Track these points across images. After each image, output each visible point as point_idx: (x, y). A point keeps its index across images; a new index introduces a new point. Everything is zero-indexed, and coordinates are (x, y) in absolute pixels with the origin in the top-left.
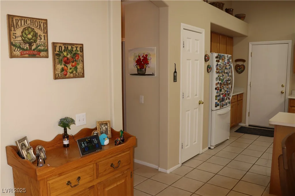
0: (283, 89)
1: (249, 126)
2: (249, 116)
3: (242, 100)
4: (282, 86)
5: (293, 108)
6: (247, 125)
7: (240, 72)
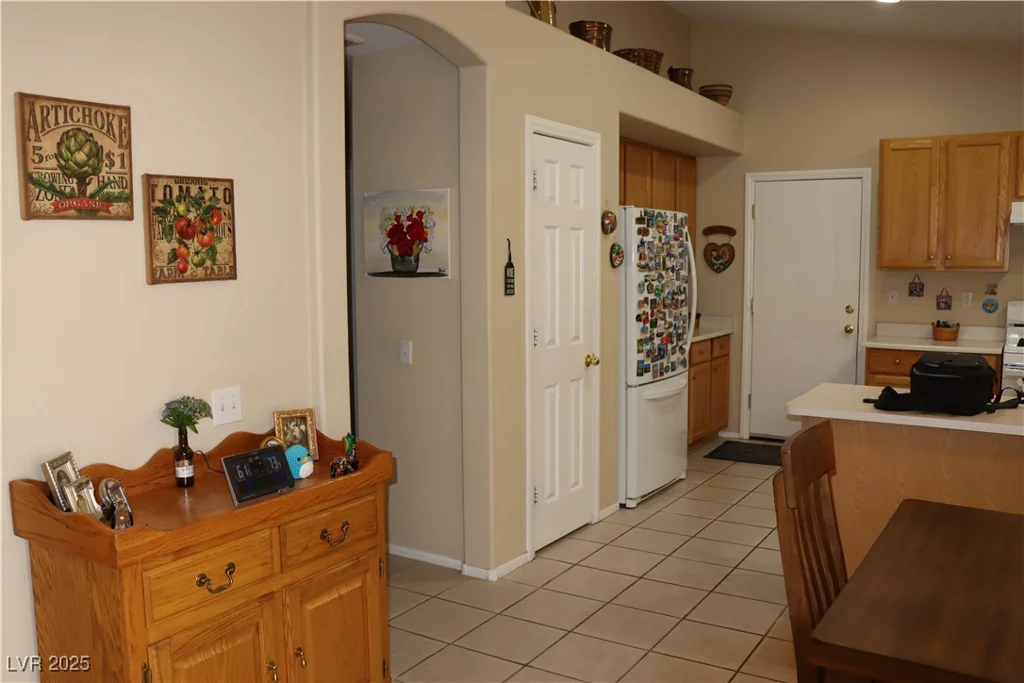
0: (851, 321)
1: (751, 438)
2: (750, 406)
4: (849, 310)
5: (878, 376)
6: (744, 435)
7: (719, 268)
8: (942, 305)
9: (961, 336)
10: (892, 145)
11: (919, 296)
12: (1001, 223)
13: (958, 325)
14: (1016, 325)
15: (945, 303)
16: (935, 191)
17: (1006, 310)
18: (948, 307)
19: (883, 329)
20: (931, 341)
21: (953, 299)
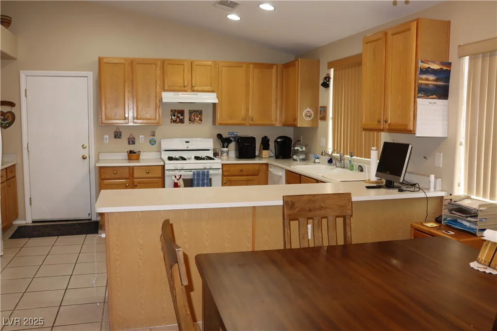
0: (85, 153)
1: (33, 222)
2: (31, 204)
3: (15, 176)
4: (83, 147)
5: (105, 181)
6: (28, 221)
7: (5, 126)
8: (131, 142)
9: (141, 157)
10: (105, 61)
11: (119, 138)
12: (158, 102)
13: (139, 151)
14: (165, 151)
15: (132, 141)
16: (127, 85)
17: (160, 143)
18: (134, 143)
19: (102, 156)
20: (127, 161)
21: (136, 139)
